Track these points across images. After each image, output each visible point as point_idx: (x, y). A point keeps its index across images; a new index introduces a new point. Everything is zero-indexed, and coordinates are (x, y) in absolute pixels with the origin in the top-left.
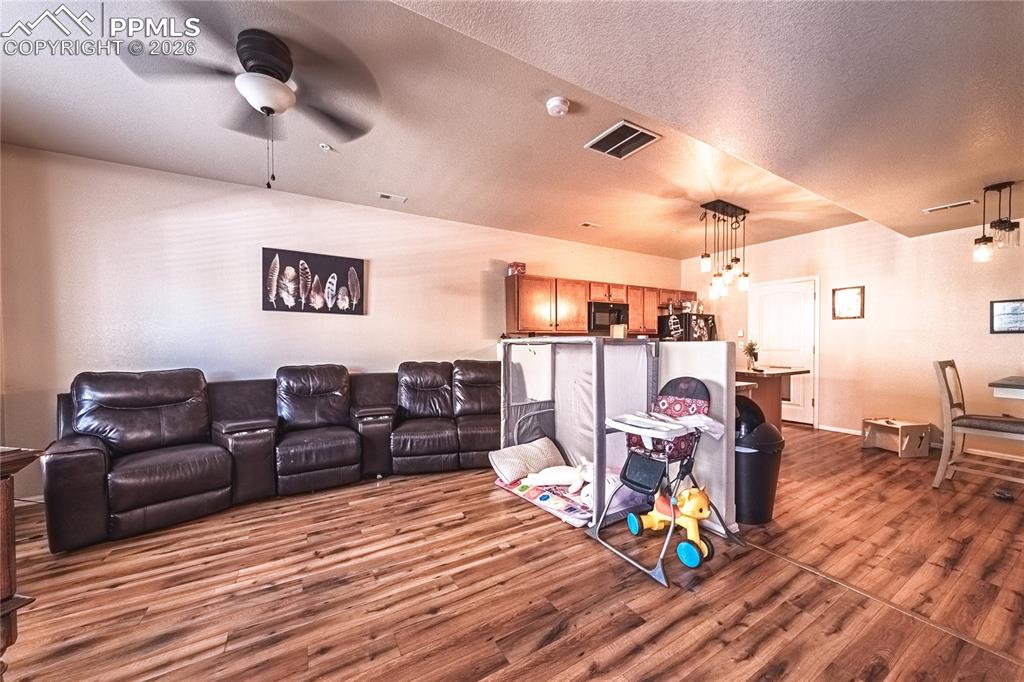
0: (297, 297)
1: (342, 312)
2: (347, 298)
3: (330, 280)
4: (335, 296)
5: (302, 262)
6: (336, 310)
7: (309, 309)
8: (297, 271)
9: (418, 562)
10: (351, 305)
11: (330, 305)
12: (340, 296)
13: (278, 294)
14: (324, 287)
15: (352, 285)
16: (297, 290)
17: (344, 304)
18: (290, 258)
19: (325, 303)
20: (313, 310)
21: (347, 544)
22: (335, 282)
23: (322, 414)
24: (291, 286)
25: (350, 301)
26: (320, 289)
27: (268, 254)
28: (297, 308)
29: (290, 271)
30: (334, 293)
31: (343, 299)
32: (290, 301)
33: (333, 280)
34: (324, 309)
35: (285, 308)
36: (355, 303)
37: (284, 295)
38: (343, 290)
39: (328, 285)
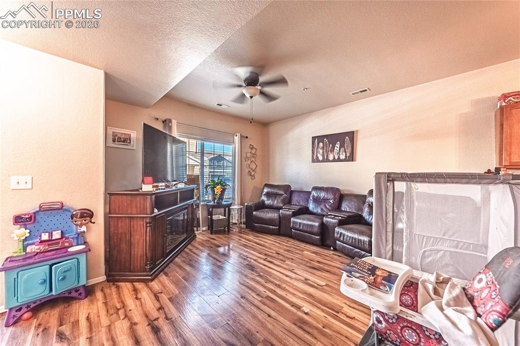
0: (323, 156)
1: (342, 161)
2: (344, 153)
3: (336, 145)
4: (339, 153)
5: (325, 139)
6: (339, 160)
7: (328, 161)
8: (323, 144)
9: (272, 282)
10: (346, 156)
11: (336, 158)
12: (341, 153)
13: (317, 156)
14: (334, 150)
15: (347, 146)
16: (323, 152)
17: (343, 157)
18: (320, 138)
19: (334, 157)
20: (329, 161)
21: (275, 262)
22: (338, 146)
23: (322, 210)
24: (321, 151)
25: (346, 154)
26: (332, 150)
27: (314, 138)
28: (323, 161)
29: (321, 144)
30: (338, 152)
31: (342, 154)
32: (321, 158)
33: (338, 145)
34: (334, 160)
35: (319, 161)
36: (348, 155)
37: (319, 155)
38: (342, 149)
39: (336, 148)
